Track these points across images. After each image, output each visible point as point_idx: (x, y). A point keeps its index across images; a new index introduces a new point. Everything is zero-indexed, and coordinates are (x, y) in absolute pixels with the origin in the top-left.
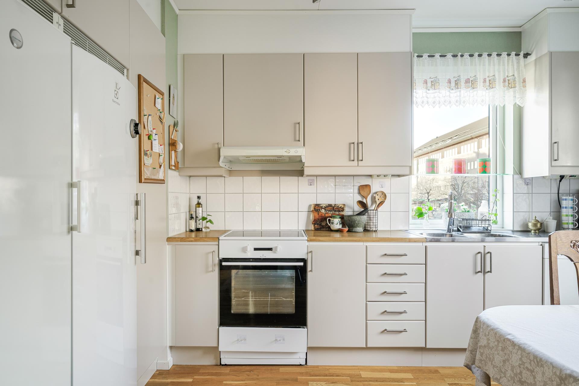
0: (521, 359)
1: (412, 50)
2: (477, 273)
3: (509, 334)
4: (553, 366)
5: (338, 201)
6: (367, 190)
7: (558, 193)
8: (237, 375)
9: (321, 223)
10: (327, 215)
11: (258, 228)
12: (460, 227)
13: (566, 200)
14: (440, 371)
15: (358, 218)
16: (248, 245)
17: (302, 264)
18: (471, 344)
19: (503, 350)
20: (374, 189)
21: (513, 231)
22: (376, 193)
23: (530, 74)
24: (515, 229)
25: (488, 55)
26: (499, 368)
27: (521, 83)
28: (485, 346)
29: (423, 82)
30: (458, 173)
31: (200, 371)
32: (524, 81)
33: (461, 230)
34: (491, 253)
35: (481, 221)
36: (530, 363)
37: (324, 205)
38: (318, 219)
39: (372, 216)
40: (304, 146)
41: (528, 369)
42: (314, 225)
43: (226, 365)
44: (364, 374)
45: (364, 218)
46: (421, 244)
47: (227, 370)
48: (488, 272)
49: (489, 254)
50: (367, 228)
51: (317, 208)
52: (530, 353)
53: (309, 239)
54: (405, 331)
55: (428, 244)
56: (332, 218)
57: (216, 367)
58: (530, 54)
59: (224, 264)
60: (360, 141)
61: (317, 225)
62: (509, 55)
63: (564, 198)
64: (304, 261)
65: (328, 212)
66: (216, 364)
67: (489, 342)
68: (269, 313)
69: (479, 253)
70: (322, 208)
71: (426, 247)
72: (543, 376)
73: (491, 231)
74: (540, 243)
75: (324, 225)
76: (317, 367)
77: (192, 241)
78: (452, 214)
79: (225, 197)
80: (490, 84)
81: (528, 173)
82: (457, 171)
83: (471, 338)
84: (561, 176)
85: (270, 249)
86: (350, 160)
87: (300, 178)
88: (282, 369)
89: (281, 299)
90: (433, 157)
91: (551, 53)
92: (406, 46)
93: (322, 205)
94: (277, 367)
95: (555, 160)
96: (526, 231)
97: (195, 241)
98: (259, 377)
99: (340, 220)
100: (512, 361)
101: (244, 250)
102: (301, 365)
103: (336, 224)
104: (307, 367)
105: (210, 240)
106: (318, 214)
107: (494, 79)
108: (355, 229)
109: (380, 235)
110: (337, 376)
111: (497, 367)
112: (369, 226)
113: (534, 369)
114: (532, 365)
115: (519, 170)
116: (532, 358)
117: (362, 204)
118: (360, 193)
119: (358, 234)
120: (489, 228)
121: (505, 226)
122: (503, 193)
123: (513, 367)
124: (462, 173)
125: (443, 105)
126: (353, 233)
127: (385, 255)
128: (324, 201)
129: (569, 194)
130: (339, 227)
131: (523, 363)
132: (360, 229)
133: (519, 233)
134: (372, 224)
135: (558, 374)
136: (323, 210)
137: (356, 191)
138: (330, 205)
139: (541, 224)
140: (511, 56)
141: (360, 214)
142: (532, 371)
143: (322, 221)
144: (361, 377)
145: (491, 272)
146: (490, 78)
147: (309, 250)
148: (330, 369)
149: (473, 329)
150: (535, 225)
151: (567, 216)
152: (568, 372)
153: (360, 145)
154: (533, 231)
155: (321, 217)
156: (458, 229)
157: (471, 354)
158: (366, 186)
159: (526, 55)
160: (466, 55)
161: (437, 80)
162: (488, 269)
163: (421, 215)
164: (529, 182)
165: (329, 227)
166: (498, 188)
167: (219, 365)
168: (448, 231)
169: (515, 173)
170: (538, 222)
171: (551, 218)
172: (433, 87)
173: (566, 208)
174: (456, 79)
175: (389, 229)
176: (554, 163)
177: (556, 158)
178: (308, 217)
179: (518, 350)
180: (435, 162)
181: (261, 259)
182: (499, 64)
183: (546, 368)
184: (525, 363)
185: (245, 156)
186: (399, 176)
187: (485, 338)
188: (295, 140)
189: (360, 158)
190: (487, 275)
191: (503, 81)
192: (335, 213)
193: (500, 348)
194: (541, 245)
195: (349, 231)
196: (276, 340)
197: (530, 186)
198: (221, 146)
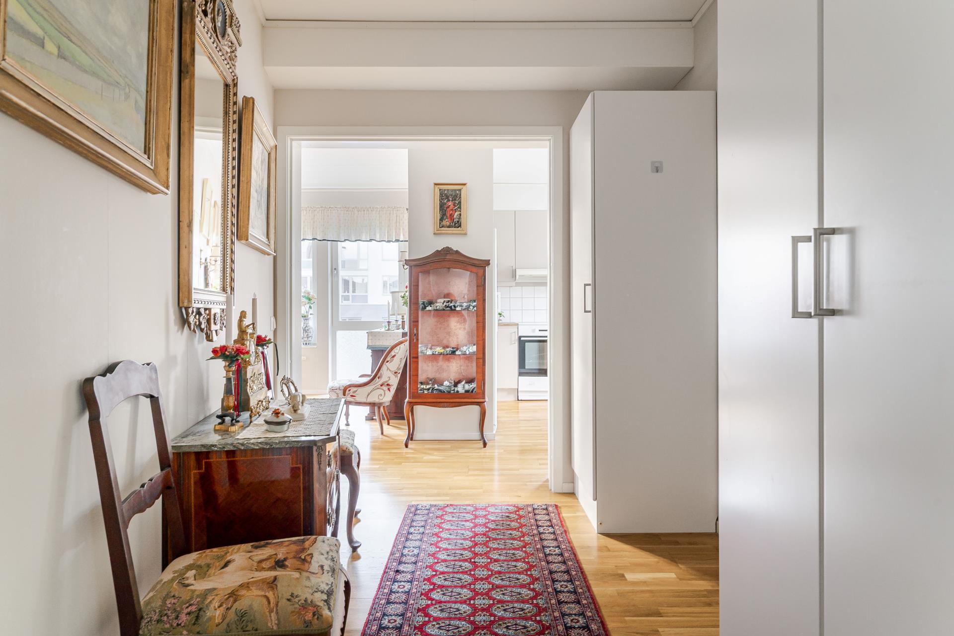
101: (534, 331)
105: (513, 326)
198: (514, 268)
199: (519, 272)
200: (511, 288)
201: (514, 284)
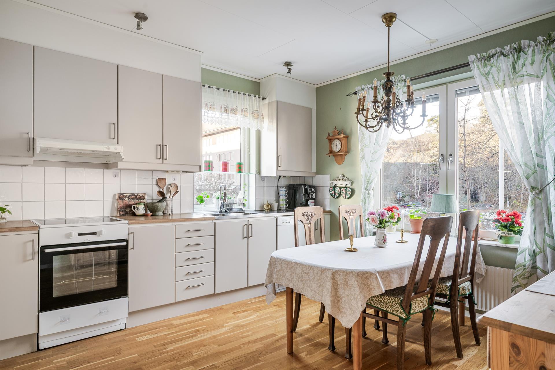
0: (302, 269)
1: (201, 82)
2: (244, 238)
3: (293, 260)
4: (318, 267)
5: (140, 191)
6: (163, 182)
7: (278, 186)
8: (64, 353)
9: (126, 209)
10: (131, 203)
11: (62, 216)
12: (227, 209)
13: (282, 190)
14: (223, 308)
15: (160, 204)
16: (72, 231)
17: (125, 243)
18: (268, 273)
19: (290, 269)
20: (168, 182)
21: (256, 211)
22: (170, 185)
23: (265, 111)
24: (257, 210)
25: (244, 94)
26: (288, 279)
27: (261, 116)
28: (280, 270)
29: (205, 105)
30: (224, 172)
31: (17, 362)
32: (263, 115)
33: (228, 211)
34: (252, 224)
35: (239, 205)
36: (307, 270)
37: (128, 195)
38: (123, 206)
39: (169, 203)
40: (118, 143)
41: (305, 273)
42: (119, 212)
43: (45, 349)
44: (175, 322)
45: (164, 204)
46: (211, 221)
47: (49, 352)
48: (250, 237)
49: (251, 225)
50: (165, 213)
51: (121, 197)
52: (306, 265)
53: (130, 223)
54: (202, 284)
55: (216, 221)
56: (137, 205)
57: (33, 354)
58: (265, 99)
59: (47, 251)
60: (164, 144)
61: (122, 212)
62: (255, 97)
63: (281, 189)
64: (126, 241)
65: (131, 200)
66: (33, 351)
67: (282, 267)
68: (93, 290)
69: (245, 225)
70: (126, 197)
71: (215, 223)
72: (313, 273)
73: (245, 211)
74: (275, 217)
75: (128, 211)
76: (136, 327)
77: (6, 232)
78: (226, 200)
79: (22, 187)
80: (245, 113)
81: (264, 174)
82: (224, 170)
83: (268, 269)
84: (279, 176)
85: (95, 233)
86: (157, 158)
87: (105, 170)
88: (105, 337)
89: (102, 277)
90: (209, 159)
91: (277, 102)
92: (197, 78)
93: (126, 194)
94: (100, 337)
95: (280, 166)
96: (262, 211)
97: (10, 232)
98: (87, 348)
99: (144, 206)
100: (297, 272)
101: (69, 236)
102: (121, 330)
103: (141, 210)
104: (127, 330)
105: (28, 230)
106: (123, 202)
107: (247, 111)
108: (157, 214)
109: (174, 217)
110: (156, 329)
111: (287, 278)
112: (166, 211)
113: (308, 272)
114: (308, 270)
115: (259, 172)
116: (307, 267)
117: (161, 193)
118: (158, 185)
119: (159, 217)
120: (244, 210)
121: (250, 208)
122: (249, 186)
123: (298, 275)
124: (211, 170)
125: (217, 123)
126: (155, 217)
127: (189, 231)
128: (128, 191)
129: (283, 187)
130: (143, 212)
131: (303, 271)
132: (161, 213)
133: (259, 212)
134: (169, 209)
135: (320, 270)
136: (127, 198)
137: (155, 183)
138: (133, 195)
139: (271, 206)
140: (256, 98)
141: (160, 201)
142: (307, 273)
143: (126, 208)
144: (174, 325)
145: (252, 237)
146: (245, 110)
147: (131, 232)
148: (147, 326)
149: (269, 264)
150: (268, 206)
151: (283, 200)
152: (324, 268)
153: (165, 147)
154: (266, 210)
155: (126, 204)
156: (225, 210)
157: (269, 278)
158: (162, 179)
159: (264, 99)
160: (232, 91)
161: (214, 105)
162: (250, 235)
163: (202, 201)
164: (263, 179)
165: (134, 213)
166: (246, 182)
167: (36, 352)
168: (220, 212)
169: (256, 173)
170: (269, 204)
171: (275, 201)
172: (211, 110)
173: (282, 195)
174: (225, 106)
175: (180, 213)
176: (279, 168)
177: (280, 165)
178: (113, 205)
179: (300, 265)
180: (211, 163)
181: (85, 243)
182: (249, 101)
183: (315, 269)
184: (304, 271)
185: (58, 148)
186: (187, 172)
187: (279, 266)
188: (110, 138)
189: (165, 157)
190: (250, 239)
191: (251, 112)
192: (138, 201)
193: (289, 268)
194: (276, 218)
195: (152, 215)
196: (100, 312)
197: (264, 182)
198: (31, 136)
199: (40, 144)
200: (23, 167)
201: (30, 161)
